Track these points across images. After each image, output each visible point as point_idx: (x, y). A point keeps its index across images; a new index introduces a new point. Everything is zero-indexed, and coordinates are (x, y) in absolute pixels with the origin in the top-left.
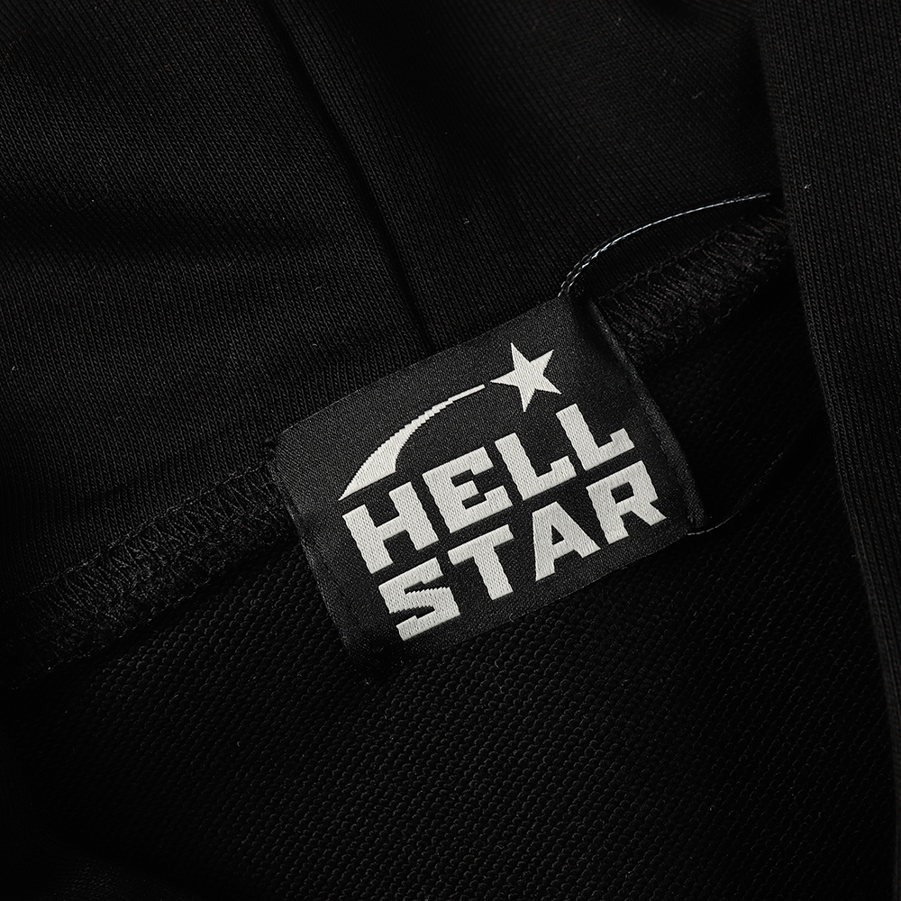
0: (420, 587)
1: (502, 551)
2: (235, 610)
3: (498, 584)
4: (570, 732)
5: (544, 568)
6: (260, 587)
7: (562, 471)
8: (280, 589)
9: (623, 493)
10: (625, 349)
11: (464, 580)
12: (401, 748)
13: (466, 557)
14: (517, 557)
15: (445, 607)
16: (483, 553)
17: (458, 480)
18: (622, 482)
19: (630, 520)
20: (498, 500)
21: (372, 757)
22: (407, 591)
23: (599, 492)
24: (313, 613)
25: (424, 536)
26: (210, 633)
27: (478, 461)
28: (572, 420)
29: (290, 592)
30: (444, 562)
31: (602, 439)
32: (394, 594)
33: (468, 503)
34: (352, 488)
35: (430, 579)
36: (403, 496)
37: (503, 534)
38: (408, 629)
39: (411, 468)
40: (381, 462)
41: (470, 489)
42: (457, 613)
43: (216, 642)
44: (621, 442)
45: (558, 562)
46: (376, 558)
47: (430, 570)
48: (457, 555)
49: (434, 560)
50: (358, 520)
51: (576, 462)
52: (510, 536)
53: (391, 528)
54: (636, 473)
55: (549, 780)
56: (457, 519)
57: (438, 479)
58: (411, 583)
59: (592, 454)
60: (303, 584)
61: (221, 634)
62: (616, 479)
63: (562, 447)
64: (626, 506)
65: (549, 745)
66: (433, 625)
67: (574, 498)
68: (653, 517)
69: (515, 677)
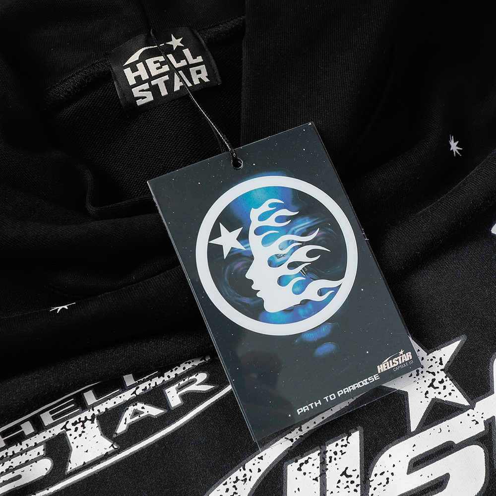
0: (143, 90)
1: (166, 82)
2: (94, 95)
3: (164, 92)
4: (180, 127)
5: (177, 88)
6: (101, 89)
7: (183, 63)
8: (106, 90)
9: (199, 72)
10: (203, 39)
11: (155, 90)
12: (137, 135)
13: (156, 83)
14: (169, 84)
15: (150, 97)
16: (160, 82)
17: (155, 62)
18: (199, 69)
19: (200, 79)
20: (166, 68)
21: (129, 138)
22: (139, 91)
23: (193, 70)
24: (115, 96)
25: (145, 77)
26: (87, 101)
27: (161, 59)
28: (187, 52)
29: (109, 91)
30: (150, 84)
31: (194, 58)
32: (136, 92)
33: (158, 69)
34: (127, 63)
35: (146, 88)
36: (140, 66)
37: (166, 78)
38: (140, 102)
39: (142, 59)
40: (135, 57)
41: (158, 65)
42: (153, 99)
43: (89, 103)
44: (200, 59)
45: (181, 87)
46: (132, 81)
47: (146, 86)
48: (153, 83)
49: (147, 83)
50: (127, 71)
51: (187, 62)
52: (168, 78)
53: (136, 74)
54: (203, 68)
55: (173, 139)
56: (154, 73)
57: (150, 62)
58: (141, 89)
59: (192, 61)
60: (112, 89)
61: (90, 102)
62: (198, 68)
63: (184, 58)
64: (199, 76)
65: (174, 130)
66: (146, 102)
67: (186, 69)
68: (206, 80)
69: (167, 114)
